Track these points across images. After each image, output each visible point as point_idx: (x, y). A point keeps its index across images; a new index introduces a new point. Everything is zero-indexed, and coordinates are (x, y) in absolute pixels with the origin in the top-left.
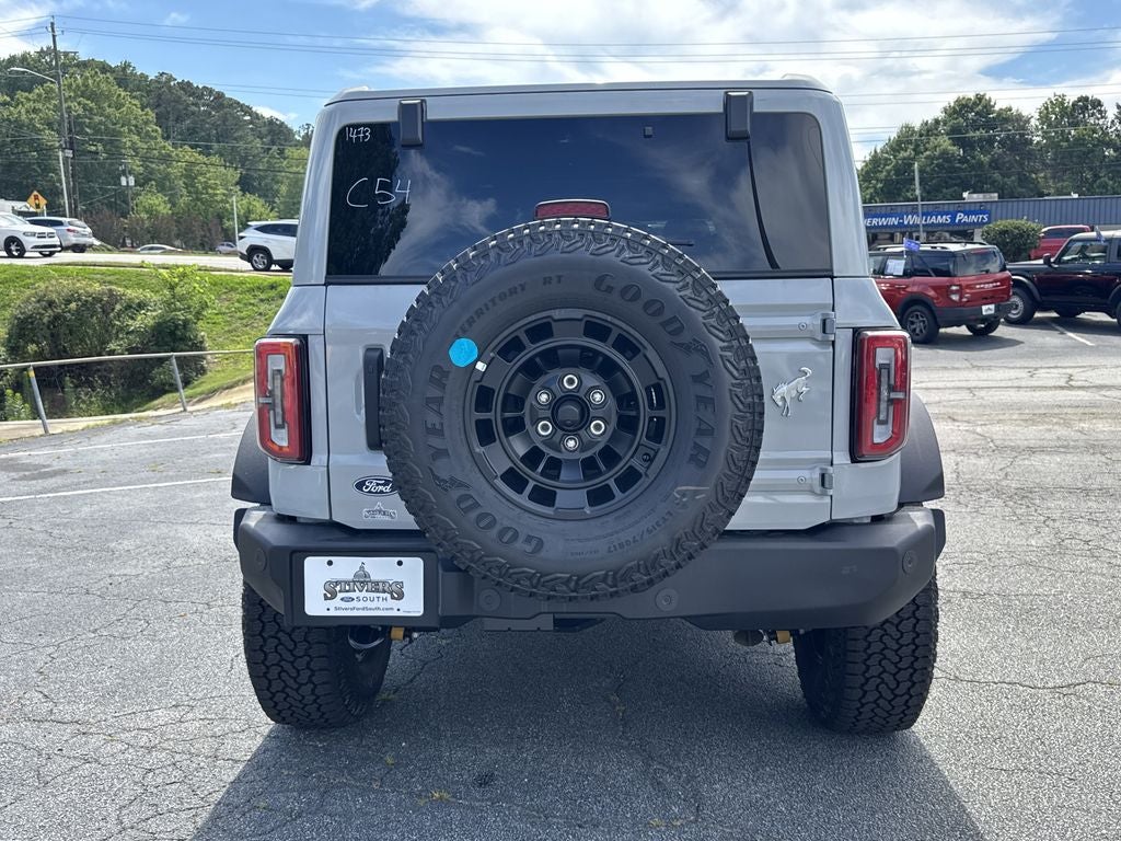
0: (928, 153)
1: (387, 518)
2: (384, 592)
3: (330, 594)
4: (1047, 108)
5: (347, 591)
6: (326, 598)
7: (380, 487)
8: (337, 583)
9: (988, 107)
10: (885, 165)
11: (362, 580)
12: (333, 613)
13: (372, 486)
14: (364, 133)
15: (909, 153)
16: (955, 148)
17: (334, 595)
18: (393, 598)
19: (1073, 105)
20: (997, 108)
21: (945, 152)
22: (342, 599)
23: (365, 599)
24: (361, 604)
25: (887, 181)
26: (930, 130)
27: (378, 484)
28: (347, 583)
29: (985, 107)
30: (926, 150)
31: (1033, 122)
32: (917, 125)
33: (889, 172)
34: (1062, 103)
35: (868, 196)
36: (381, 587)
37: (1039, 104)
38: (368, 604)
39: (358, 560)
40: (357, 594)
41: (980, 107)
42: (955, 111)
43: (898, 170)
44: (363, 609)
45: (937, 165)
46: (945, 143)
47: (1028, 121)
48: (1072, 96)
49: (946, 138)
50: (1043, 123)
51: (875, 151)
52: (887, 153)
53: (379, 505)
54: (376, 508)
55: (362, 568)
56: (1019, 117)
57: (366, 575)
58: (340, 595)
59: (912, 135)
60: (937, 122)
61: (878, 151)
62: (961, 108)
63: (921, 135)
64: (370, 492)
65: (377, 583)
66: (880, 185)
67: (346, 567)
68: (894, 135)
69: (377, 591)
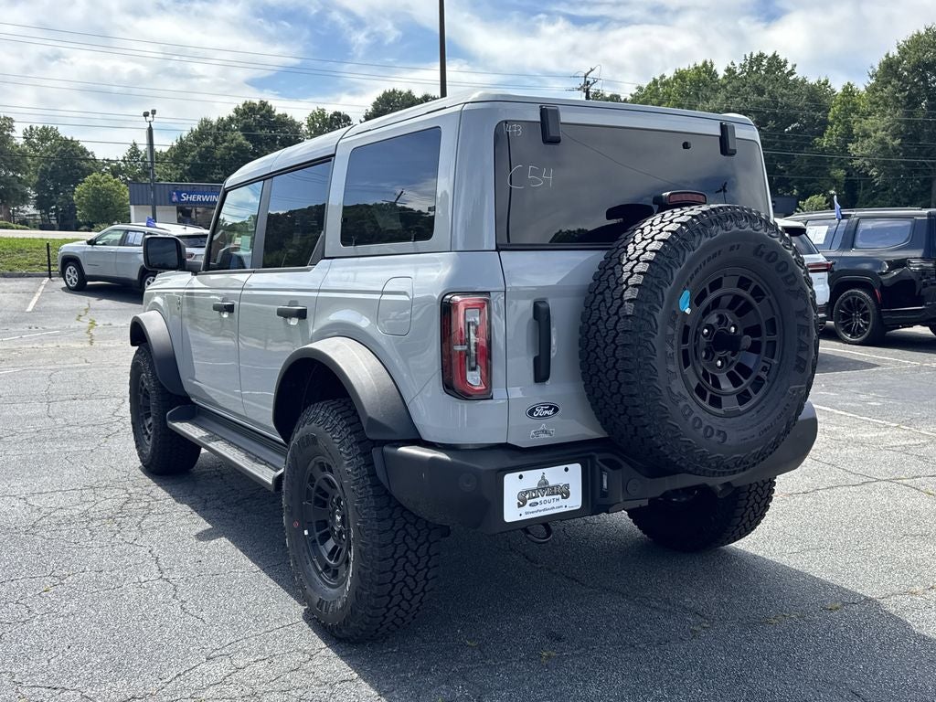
0: (226, 144)
1: (547, 436)
2: (558, 494)
3: (522, 503)
4: (313, 118)
5: (534, 498)
6: (520, 506)
7: (546, 412)
8: (527, 492)
9: (270, 112)
10: (191, 151)
11: (544, 488)
12: (525, 517)
13: (540, 412)
14: (517, 128)
15: (210, 142)
16: (248, 143)
17: (525, 503)
18: (563, 498)
19: (331, 117)
20: (276, 114)
21: (240, 145)
22: (530, 505)
23: (545, 502)
24: (543, 506)
25: (193, 164)
26: (224, 126)
27: (544, 410)
28: (533, 491)
29: (268, 112)
30: (224, 141)
31: (304, 128)
32: (214, 119)
33: (194, 157)
34: (324, 116)
35: (178, 176)
36: (555, 491)
37: (307, 114)
38: (548, 506)
39: (540, 472)
40: (540, 499)
41: (264, 112)
42: (245, 113)
43: (201, 156)
44: (544, 510)
45: (234, 155)
46: (240, 137)
47: (300, 126)
48: (329, 111)
49: (240, 133)
50: (310, 129)
51: (181, 139)
52: (191, 141)
53: (543, 426)
54: (542, 428)
55: (543, 477)
56: (293, 123)
57: (546, 483)
58: (529, 502)
59: (210, 129)
60: (231, 119)
61: (184, 139)
62: (248, 110)
63: (218, 129)
64: (539, 416)
65: (553, 488)
66: (187, 167)
67: (532, 478)
68: (196, 127)
69: (553, 494)
